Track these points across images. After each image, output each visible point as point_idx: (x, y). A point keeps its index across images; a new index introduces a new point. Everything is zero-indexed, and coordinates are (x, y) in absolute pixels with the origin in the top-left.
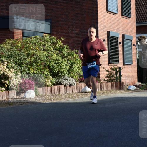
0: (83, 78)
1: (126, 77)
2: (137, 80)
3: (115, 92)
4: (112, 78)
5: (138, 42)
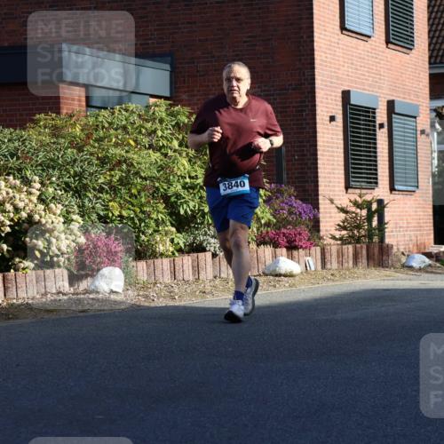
0: (267, 232)
1: (400, 227)
2: (432, 236)
3: (364, 275)
4: (355, 232)
5: (434, 122)
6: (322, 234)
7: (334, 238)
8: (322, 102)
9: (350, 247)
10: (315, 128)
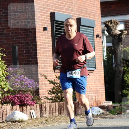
0: (8, 96)
2: (104, 96)
3: (65, 120)
4: (60, 95)
5: (104, 30)
6: (40, 96)
7: (47, 98)
8: (39, 19)
9: (57, 104)
10: (35, 34)
